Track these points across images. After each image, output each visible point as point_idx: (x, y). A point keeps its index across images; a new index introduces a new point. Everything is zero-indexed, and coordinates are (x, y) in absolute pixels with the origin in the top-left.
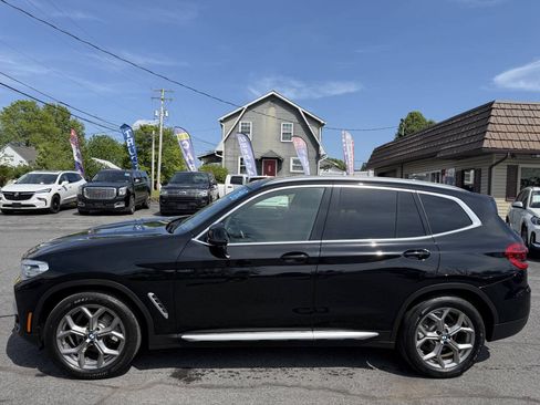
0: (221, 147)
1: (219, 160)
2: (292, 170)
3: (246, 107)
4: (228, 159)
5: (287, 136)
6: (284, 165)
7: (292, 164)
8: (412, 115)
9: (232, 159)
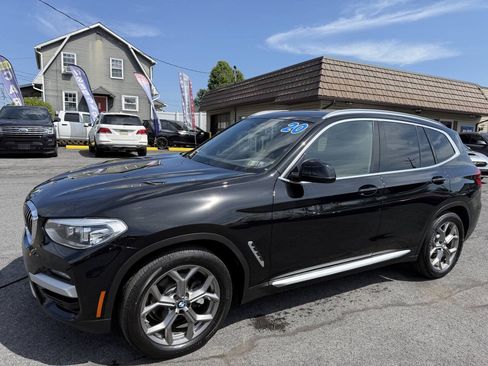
0: (39, 79)
1: (39, 94)
2: (124, 109)
3: (68, 37)
4: (50, 93)
5: (117, 72)
6: (116, 103)
7: (124, 102)
8: (220, 64)
9: (55, 94)
